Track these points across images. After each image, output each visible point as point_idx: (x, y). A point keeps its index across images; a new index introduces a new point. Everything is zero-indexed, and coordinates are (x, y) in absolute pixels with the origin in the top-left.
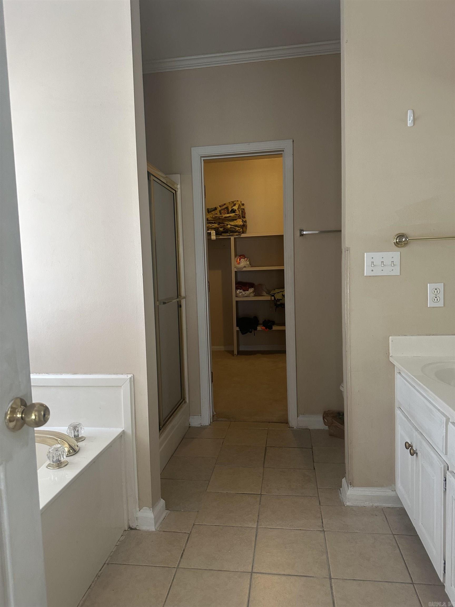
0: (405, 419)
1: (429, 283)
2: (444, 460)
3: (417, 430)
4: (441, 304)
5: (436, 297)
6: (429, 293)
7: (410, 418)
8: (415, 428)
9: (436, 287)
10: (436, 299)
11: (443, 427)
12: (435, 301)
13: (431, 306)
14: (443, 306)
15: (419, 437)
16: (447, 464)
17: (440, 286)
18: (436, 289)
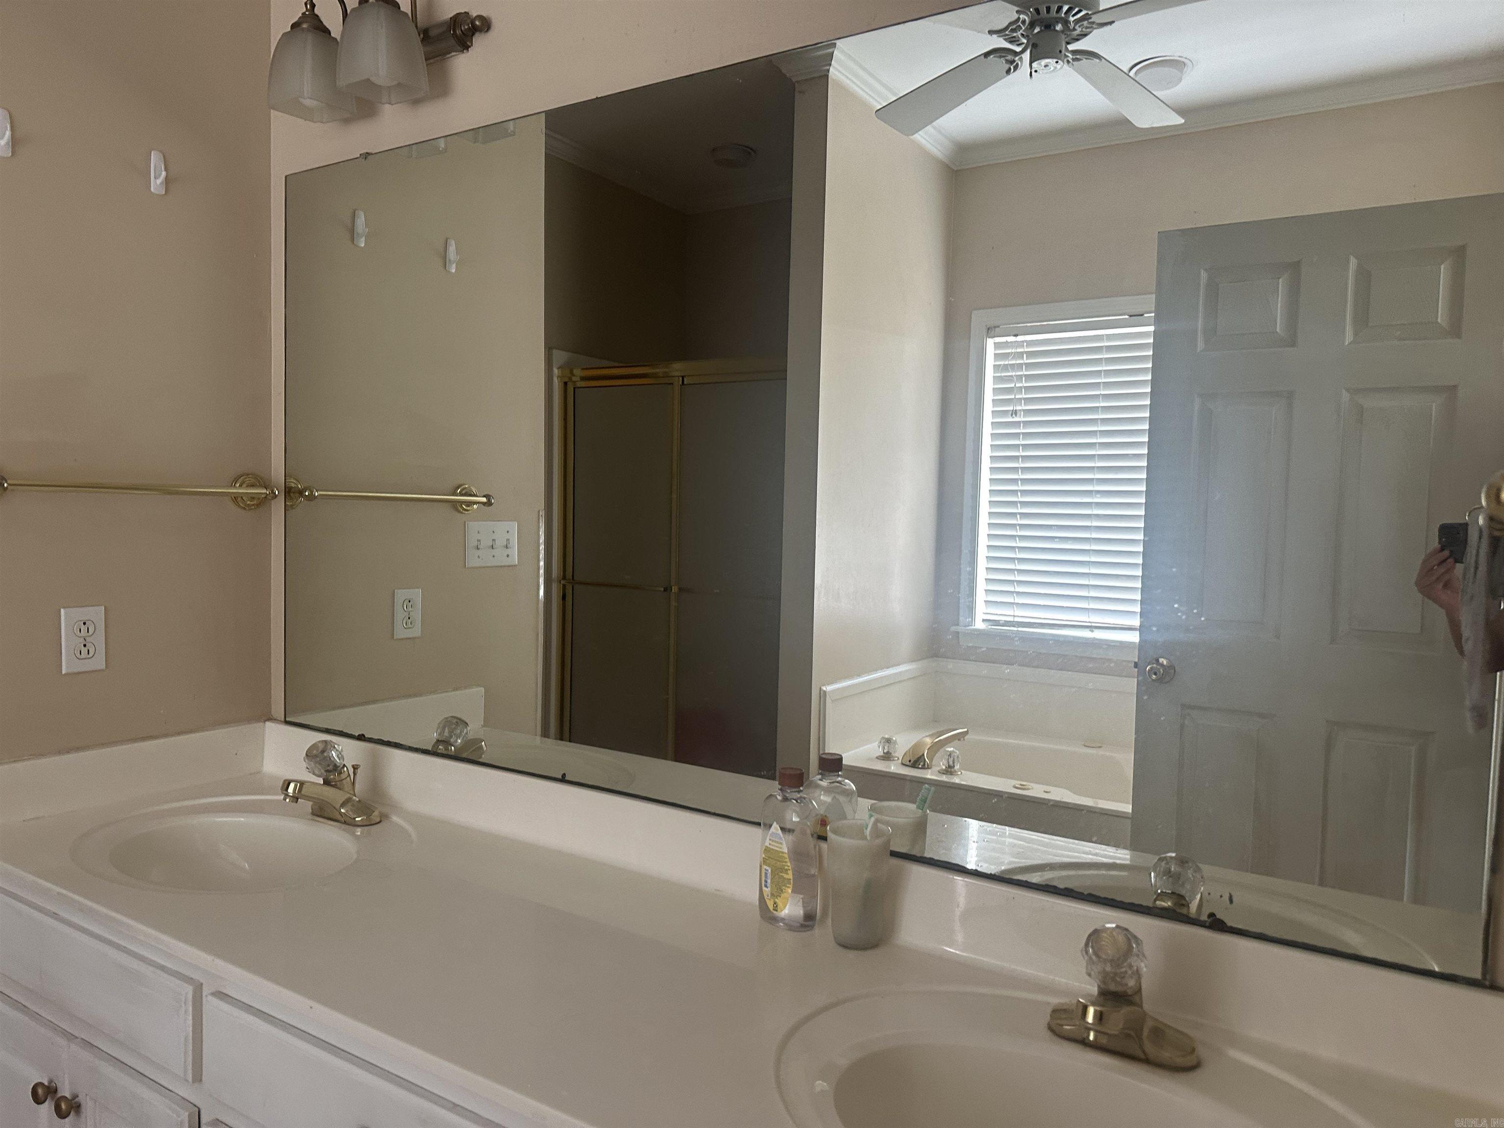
0: (20, 1016)
1: (64, 608)
2: (183, 1098)
3: (71, 1037)
4: (98, 662)
5: (85, 646)
6: (66, 634)
7: (33, 1008)
8: (62, 1033)
9: (84, 619)
10: (84, 651)
11: (186, 1012)
12: (83, 656)
13: (70, 671)
14: (104, 667)
15: (85, 1055)
16: (195, 1106)
17: (97, 614)
18: (84, 624)
